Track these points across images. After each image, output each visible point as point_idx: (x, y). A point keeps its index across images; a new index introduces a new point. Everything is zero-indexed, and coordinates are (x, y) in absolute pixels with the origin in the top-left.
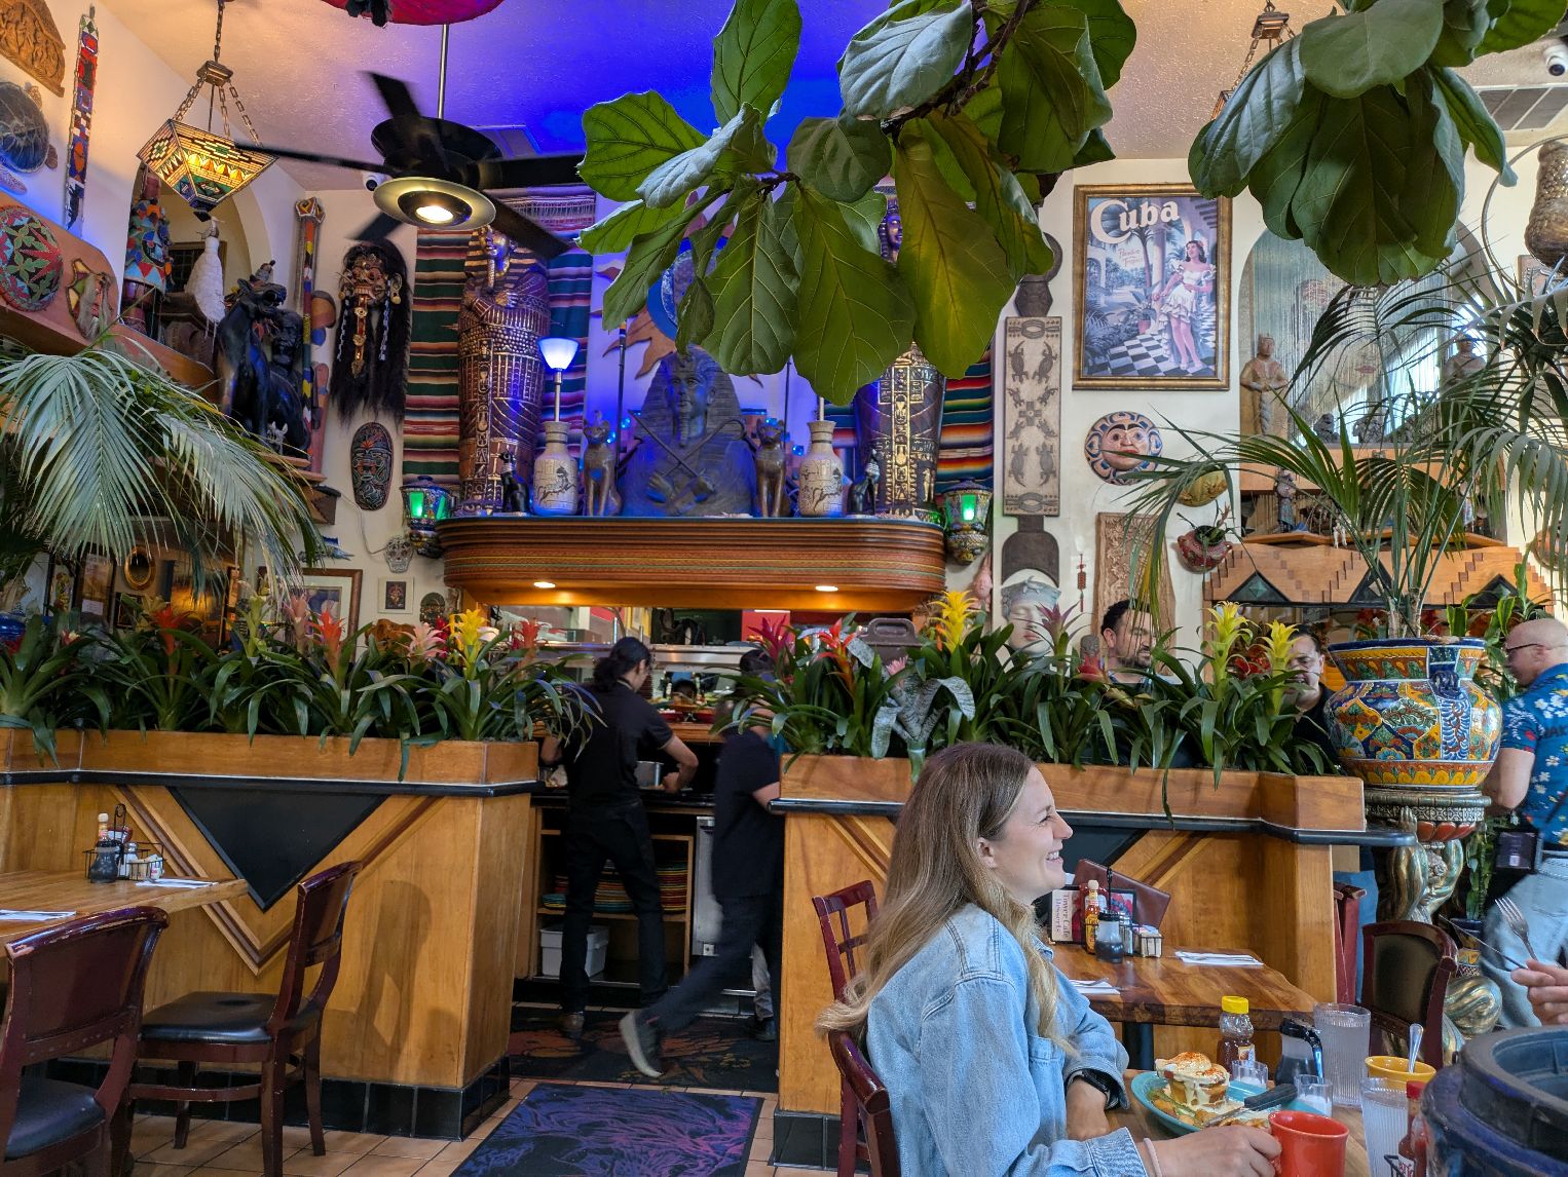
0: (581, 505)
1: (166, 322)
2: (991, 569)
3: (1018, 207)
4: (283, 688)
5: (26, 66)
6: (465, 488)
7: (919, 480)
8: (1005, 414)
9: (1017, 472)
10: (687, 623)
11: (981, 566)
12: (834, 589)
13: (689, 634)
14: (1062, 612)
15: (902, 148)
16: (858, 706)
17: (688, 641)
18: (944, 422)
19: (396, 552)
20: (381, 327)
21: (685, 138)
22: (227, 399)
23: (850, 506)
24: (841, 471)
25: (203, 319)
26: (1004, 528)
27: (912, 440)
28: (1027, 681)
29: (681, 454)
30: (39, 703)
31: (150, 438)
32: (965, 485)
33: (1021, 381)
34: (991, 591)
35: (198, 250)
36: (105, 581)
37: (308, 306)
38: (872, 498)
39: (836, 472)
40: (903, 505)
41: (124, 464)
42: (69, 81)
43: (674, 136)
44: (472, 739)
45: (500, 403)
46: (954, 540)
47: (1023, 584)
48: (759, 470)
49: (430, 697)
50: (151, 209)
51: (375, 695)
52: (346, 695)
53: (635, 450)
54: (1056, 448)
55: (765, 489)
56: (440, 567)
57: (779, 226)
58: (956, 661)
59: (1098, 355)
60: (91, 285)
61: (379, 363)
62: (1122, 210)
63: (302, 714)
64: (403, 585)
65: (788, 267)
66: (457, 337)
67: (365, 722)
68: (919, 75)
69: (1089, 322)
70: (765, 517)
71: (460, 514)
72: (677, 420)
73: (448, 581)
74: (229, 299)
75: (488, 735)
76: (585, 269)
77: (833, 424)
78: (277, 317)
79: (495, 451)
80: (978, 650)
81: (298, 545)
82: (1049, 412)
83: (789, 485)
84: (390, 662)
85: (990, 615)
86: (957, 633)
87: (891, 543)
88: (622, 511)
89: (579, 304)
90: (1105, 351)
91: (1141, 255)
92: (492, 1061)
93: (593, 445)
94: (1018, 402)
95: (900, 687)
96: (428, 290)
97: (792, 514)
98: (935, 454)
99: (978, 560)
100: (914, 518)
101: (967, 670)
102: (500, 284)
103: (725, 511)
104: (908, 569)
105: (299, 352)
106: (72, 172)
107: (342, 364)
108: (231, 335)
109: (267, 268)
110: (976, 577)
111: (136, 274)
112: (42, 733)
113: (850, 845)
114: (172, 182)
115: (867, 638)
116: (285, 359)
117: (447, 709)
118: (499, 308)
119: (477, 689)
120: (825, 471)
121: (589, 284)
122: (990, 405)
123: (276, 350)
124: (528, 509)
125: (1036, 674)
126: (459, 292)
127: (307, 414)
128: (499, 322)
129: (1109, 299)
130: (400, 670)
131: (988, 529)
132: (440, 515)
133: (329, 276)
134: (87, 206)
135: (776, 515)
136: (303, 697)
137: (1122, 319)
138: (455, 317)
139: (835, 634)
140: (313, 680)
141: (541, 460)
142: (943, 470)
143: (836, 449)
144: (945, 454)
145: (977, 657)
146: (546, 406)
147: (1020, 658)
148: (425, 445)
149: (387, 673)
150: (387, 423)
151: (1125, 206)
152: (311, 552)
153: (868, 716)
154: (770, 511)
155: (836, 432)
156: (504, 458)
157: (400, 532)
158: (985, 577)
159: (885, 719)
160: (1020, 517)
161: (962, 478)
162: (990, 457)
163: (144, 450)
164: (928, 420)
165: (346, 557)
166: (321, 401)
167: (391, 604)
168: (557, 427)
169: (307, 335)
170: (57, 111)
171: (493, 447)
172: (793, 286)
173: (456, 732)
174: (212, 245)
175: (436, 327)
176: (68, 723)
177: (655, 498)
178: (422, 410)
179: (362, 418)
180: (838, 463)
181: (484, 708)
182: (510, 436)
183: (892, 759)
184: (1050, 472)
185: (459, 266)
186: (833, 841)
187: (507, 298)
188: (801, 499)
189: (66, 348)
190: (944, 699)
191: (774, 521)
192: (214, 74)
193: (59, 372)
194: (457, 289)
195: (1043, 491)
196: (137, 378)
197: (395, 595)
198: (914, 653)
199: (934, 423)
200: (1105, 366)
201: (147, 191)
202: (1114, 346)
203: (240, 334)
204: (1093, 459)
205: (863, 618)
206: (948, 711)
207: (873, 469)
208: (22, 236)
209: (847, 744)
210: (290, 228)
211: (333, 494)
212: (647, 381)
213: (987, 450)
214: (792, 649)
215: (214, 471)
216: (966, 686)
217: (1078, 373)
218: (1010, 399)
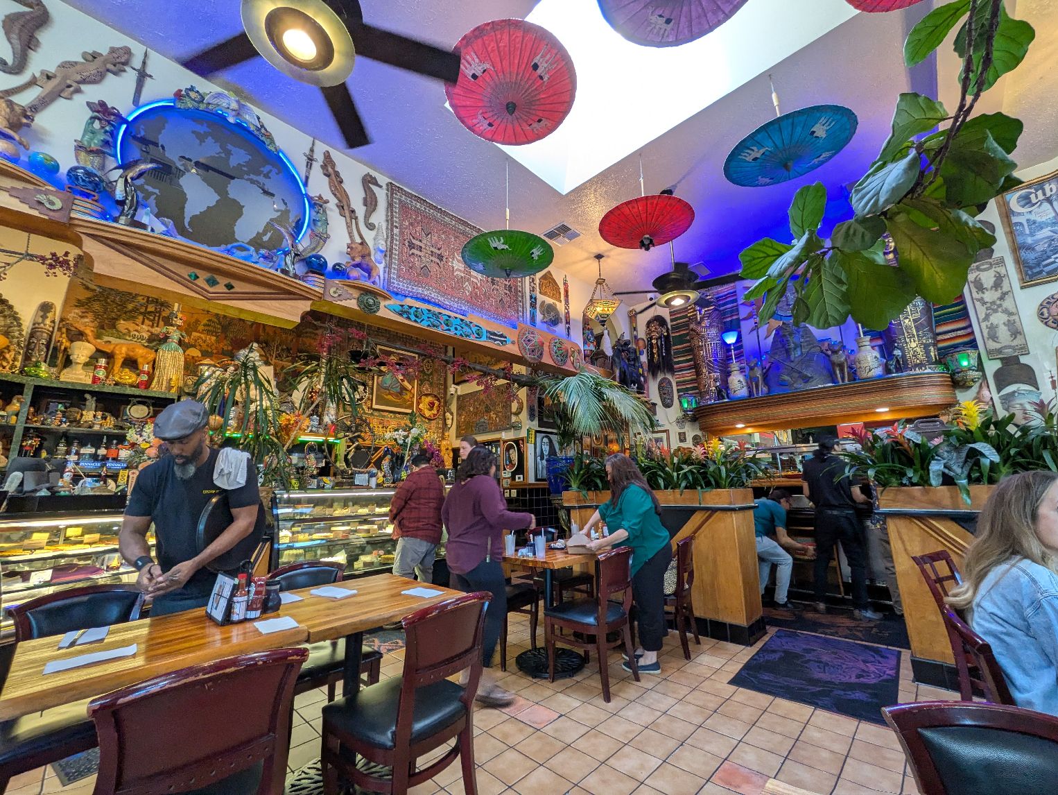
0: (750, 392)
1: (596, 359)
2: (988, 387)
3: (966, 223)
4: (652, 473)
5: (552, 298)
6: (701, 394)
7: (927, 353)
8: (976, 312)
9: (994, 337)
10: (809, 434)
11: (981, 386)
12: (887, 409)
13: (811, 439)
14: (1046, 403)
15: (890, 219)
16: (917, 462)
17: (811, 442)
18: (936, 322)
19: (680, 422)
20: (662, 344)
21: (782, 249)
22: (618, 379)
23: (888, 370)
24: (878, 356)
25: (607, 356)
26: (992, 367)
27: (918, 335)
28: (1033, 440)
29: (792, 365)
30: (582, 483)
31: (600, 396)
32: (958, 350)
33: (983, 293)
34: (992, 399)
35: (602, 335)
36: (589, 443)
37: (637, 344)
38: (899, 364)
39: (876, 357)
40: (920, 365)
41: (595, 406)
42: (562, 298)
43: (777, 250)
44: (725, 488)
45: (710, 361)
46: (958, 377)
47: (1014, 392)
48: (833, 364)
49: (705, 473)
50: (588, 327)
51: (685, 473)
52: (675, 474)
53: (770, 367)
54: (1017, 320)
55: (838, 372)
56: (697, 425)
57: (831, 267)
58: (978, 435)
59: (1034, 267)
60: (576, 354)
61: (663, 357)
62: (1031, 193)
63: (661, 482)
64: (684, 433)
65: (840, 282)
66: (689, 341)
67: (683, 484)
68: (894, 190)
69: (1023, 253)
70: (841, 383)
71: (702, 404)
72: (788, 352)
73: (701, 429)
74: (613, 348)
75: (731, 486)
76: (735, 304)
77: (868, 338)
78: (628, 350)
79: (711, 379)
80: (992, 427)
81: (648, 423)
82: (1008, 304)
83: (850, 368)
84: (688, 461)
85: (995, 411)
86: (975, 422)
87: (917, 383)
88: (769, 391)
89: (734, 317)
90: (1038, 265)
91: (1051, 210)
92: (757, 617)
93: (752, 369)
94: (984, 303)
95: (943, 450)
96: (675, 328)
97: (855, 380)
98: (934, 338)
99: (978, 384)
100: (928, 371)
101: (986, 438)
102: (702, 319)
103: (819, 384)
104: (933, 395)
105: (637, 359)
106: (567, 323)
107: (651, 361)
108: (616, 359)
109: (622, 335)
110: (978, 393)
111: (587, 348)
112: (584, 492)
113: (929, 533)
114: (593, 317)
115: (916, 429)
116: (633, 363)
117: (713, 477)
118: (703, 327)
119: (723, 469)
120: (870, 359)
121: (737, 309)
122: (965, 308)
123: (629, 360)
124: (728, 398)
125: (1037, 436)
126: (688, 325)
127: (642, 379)
128: (704, 332)
129: (1035, 238)
130: (692, 464)
131: (980, 367)
132: (694, 406)
133: (642, 333)
134: (571, 331)
135: (846, 381)
136: (661, 477)
137: (1046, 245)
138: (687, 334)
139: (895, 430)
140: (663, 469)
141: (730, 379)
142: (940, 345)
143: (873, 347)
144: (940, 338)
145: (992, 431)
146: (729, 358)
147: (1025, 430)
148: (684, 382)
149: (689, 465)
150: (669, 376)
151: (1033, 190)
152: (652, 425)
153: (925, 466)
154: (843, 379)
155: (871, 340)
156: (715, 380)
157: (680, 414)
158: (985, 392)
159: (936, 467)
160: (1001, 359)
161: (955, 346)
162: (972, 333)
163: (600, 401)
164: (925, 323)
165: (662, 426)
166: (646, 375)
167: (681, 441)
168: (735, 365)
169: (638, 353)
170: (561, 307)
171: (710, 378)
172: (844, 288)
173: (718, 486)
174: (606, 332)
175: (681, 339)
176: (589, 489)
177: (783, 384)
178: (681, 370)
179: (660, 377)
180: (876, 353)
181: (728, 476)
182: (715, 372)
183: (945, 487)
184: (1016, 332)
185: (686, 316)
186: (917, 530)
187: (706, 322)
188: (858, 373)
189: (574, 374)
190: (974, 455)
191: (846, 385)
192: (600, 282)
193: (573, 381)
194: (686, 325)
195: (1015, 343)
196: (594, 379)
197: (682, 438)
198: (948, 434)
199: (930, 324)
200: (1041, 272)
201: (586, 321)
202: (1044, 260)
203: (619, 358)
204: (1045, 321)
205: (909, 421)
206: (979, 460)
207: (897, 352)
208: (558, 345)
209: (915, 480)
210: (627, 319)
211: (654, 405)
212: (771, 339)
213: (969, 330)
214: (871, 438)
215: (620, 403)
216: (989, 446)
217: (1022, 280)
218: (978, 304)
